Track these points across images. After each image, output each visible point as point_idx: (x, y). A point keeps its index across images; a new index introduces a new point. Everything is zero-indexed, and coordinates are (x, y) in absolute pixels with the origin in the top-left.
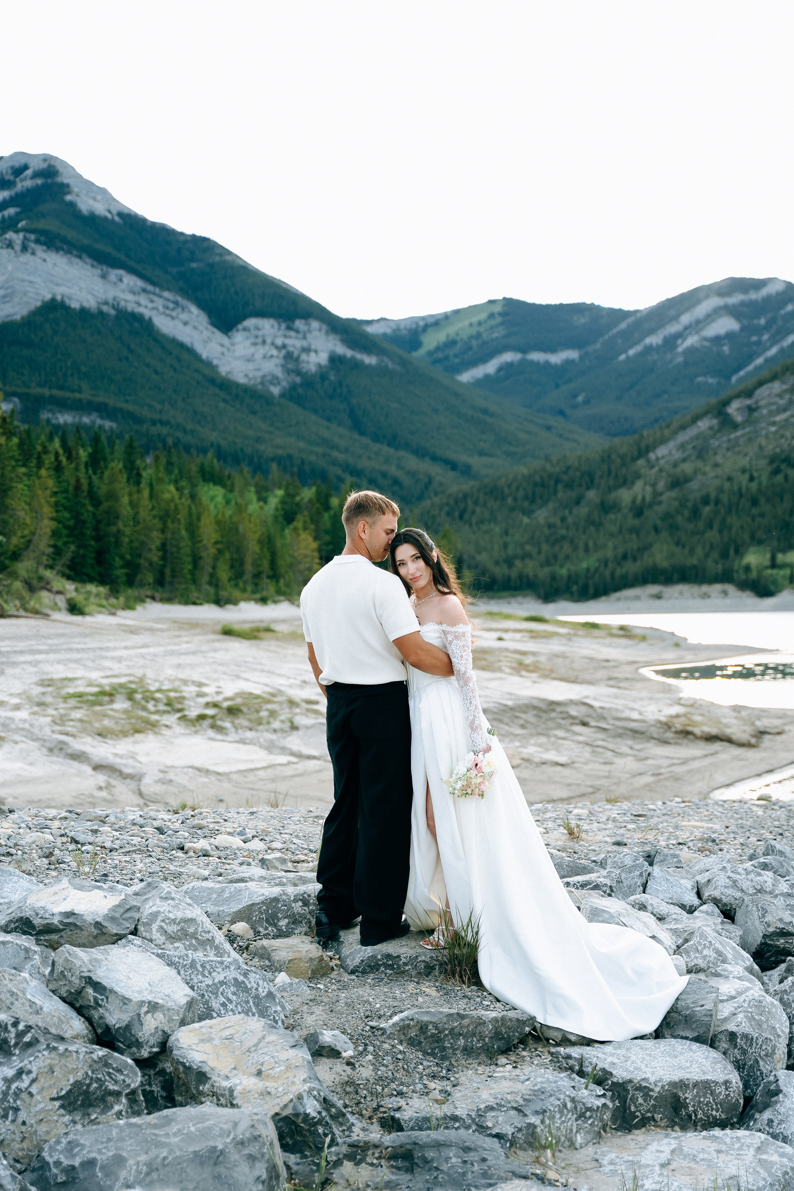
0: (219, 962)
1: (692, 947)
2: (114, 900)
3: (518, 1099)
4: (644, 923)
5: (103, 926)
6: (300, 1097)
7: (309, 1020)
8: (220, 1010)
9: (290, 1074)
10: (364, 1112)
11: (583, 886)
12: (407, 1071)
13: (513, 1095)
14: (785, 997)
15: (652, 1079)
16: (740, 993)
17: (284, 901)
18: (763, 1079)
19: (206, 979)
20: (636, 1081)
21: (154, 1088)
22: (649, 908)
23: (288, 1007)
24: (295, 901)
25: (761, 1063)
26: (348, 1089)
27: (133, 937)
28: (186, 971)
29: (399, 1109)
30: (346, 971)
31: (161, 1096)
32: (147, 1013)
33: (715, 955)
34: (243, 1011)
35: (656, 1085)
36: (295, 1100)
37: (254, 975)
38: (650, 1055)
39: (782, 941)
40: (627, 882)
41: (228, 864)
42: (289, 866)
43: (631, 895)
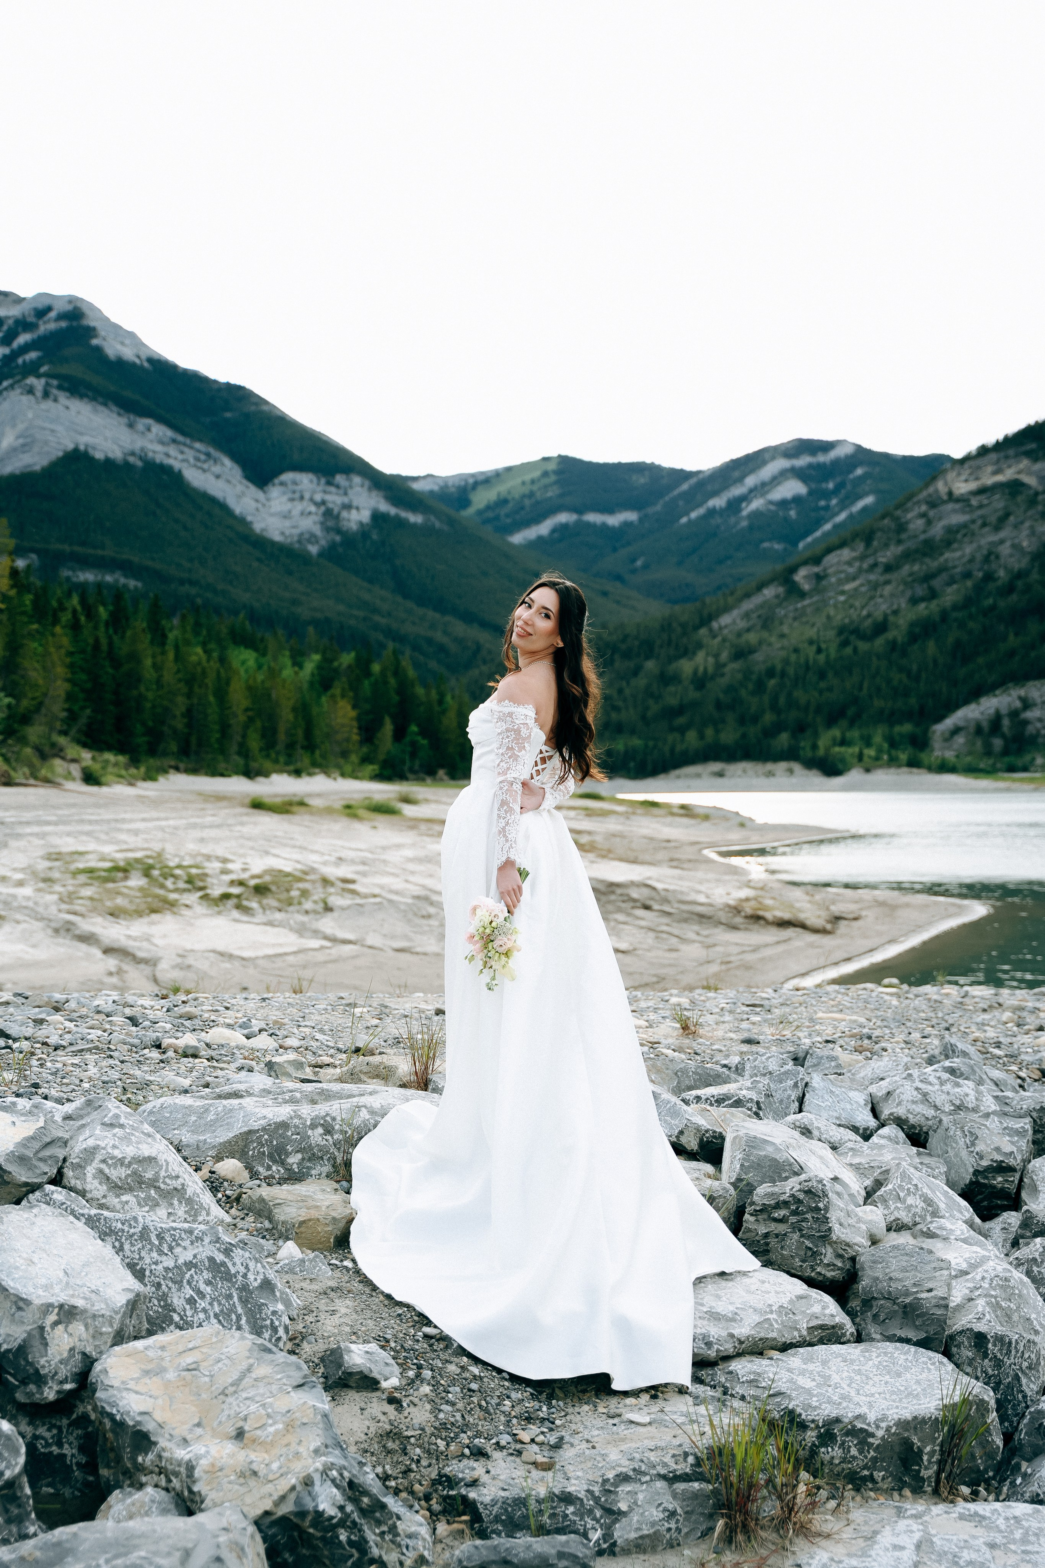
0: (185, 1231)
1: (891, 1194)
2: (27, 1128)
3: (668, 1459)
4: (821, 1158)
5: (5, 1171)
6: (308, 1482)
7: (329, 1325)
8: (185, 1310)
9: (291, 1438)
10: (417, 1487)
11: (719, 1101)
12: (486, 1411)
13: (660, 1453)
14: (1035, 1269)
15: (872, 1417)
16: (974, 1266)
17: (296, 1127)
18: (1027, 1407)
19: (164, 1258)
20: (846, 1420)
21: (67, 1450)
22: (816, 1133)
23: (296, 1302)
24: (313, 1126)
25: (1024, 1381)
26: (390, 1445)
27: (52, 1188)
28: (132, 1245)
29: (474, 1483)
31: (78, 1464)
32: (56, 1324)
33: (922, 1204)
34: (222, 1311)
35: (878, 1427)
36: (299, 1488)
37: (243, 1252)
38: (859, 1372)
39: (1000, 1179)
40: (777, 1096)
41: (221, 1069)
42: (308, 1073)
43: (786, 1115)
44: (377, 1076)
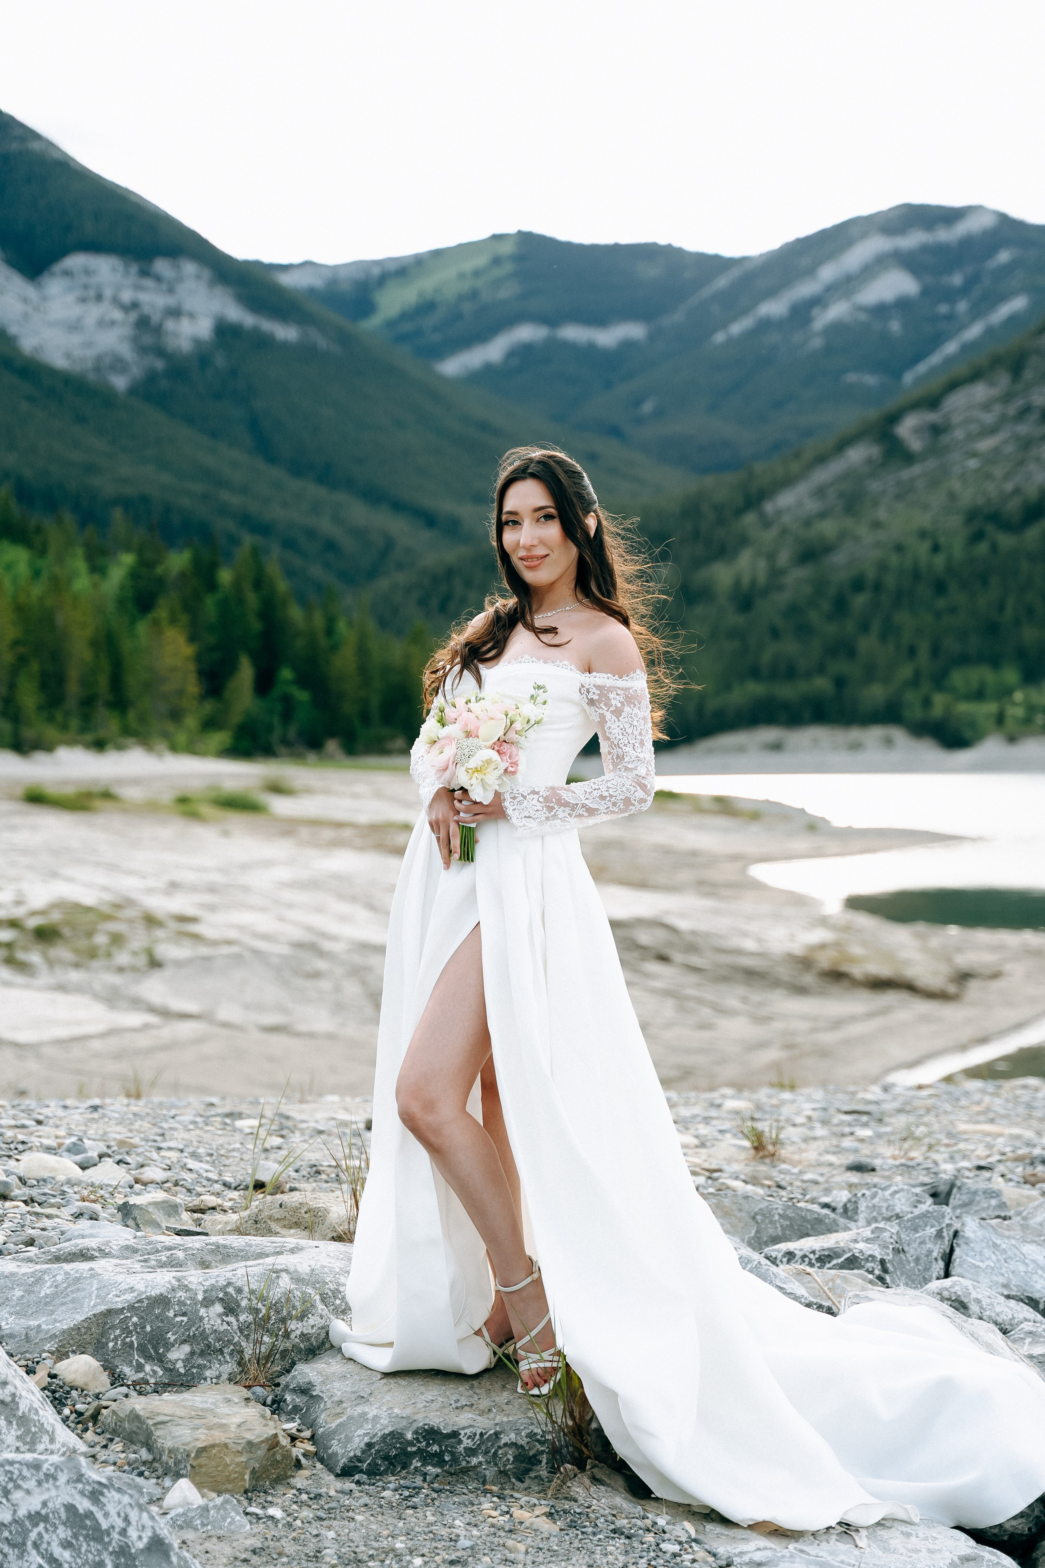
0: (28, 1464)
11: (824, 1259)
17: (181, 1303)
22: (974, 1308)
24: (208, 1302)
30: (331, 1470)
37: (116, 1496)
40: (912, 1251)
41: (49, 1217)
42: (186, 1220)
43: (926, 1281)
44: (297, 1225)
